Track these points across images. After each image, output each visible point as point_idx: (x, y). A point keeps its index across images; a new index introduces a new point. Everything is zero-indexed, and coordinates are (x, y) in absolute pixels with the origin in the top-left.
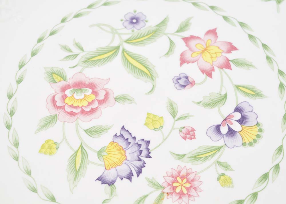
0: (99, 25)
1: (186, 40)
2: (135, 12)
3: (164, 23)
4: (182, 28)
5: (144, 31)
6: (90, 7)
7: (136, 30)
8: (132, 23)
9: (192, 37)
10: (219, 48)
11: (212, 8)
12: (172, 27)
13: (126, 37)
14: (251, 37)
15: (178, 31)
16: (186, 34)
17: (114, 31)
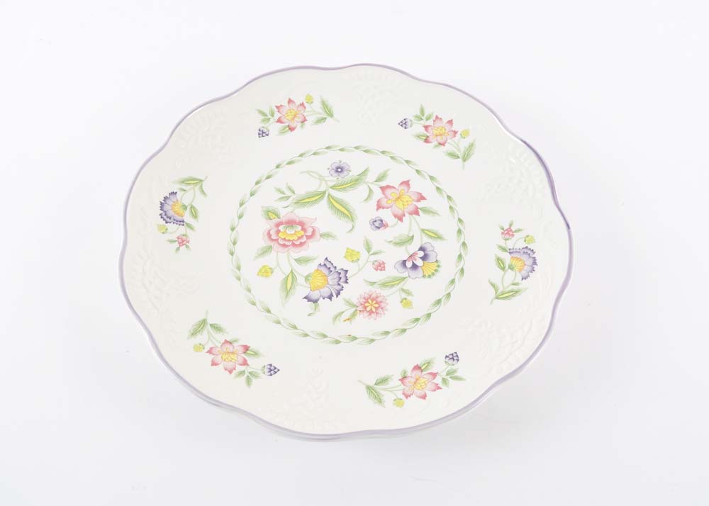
0: (308, 172)
1: (383, 189)
2: (340, 162)
3: (365, 173)
4: (379, 179)
5: (348, 178)
6: (301, 155)
7: (340, 178)
8: (337, 171)
9: (388, 187)
10: (410, 197)
11: (407, 162)
12: (371, 177)
13: (331, 184)
14: (438, 189)
15: (376, 181)
16: (383, 184)
17: (321, 178)
